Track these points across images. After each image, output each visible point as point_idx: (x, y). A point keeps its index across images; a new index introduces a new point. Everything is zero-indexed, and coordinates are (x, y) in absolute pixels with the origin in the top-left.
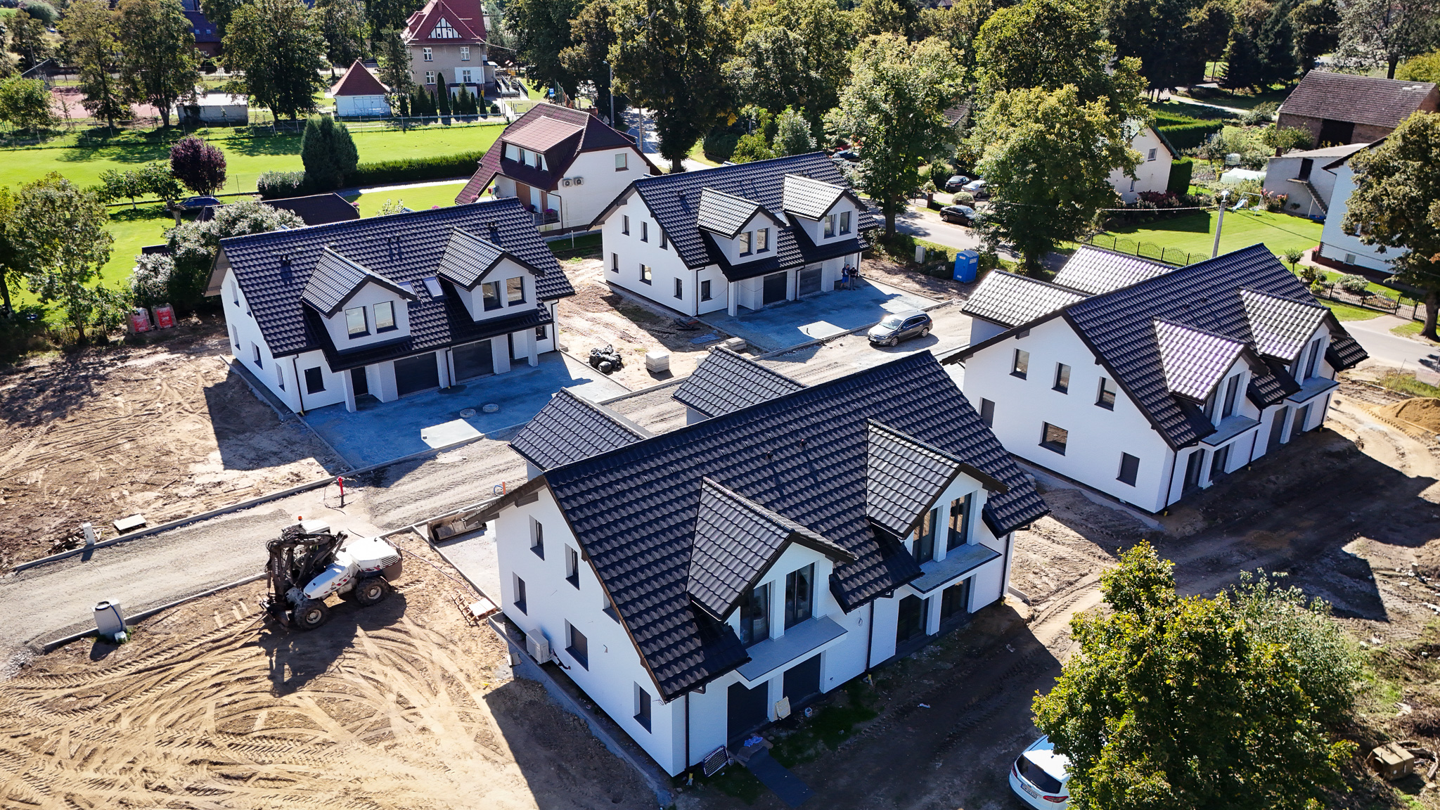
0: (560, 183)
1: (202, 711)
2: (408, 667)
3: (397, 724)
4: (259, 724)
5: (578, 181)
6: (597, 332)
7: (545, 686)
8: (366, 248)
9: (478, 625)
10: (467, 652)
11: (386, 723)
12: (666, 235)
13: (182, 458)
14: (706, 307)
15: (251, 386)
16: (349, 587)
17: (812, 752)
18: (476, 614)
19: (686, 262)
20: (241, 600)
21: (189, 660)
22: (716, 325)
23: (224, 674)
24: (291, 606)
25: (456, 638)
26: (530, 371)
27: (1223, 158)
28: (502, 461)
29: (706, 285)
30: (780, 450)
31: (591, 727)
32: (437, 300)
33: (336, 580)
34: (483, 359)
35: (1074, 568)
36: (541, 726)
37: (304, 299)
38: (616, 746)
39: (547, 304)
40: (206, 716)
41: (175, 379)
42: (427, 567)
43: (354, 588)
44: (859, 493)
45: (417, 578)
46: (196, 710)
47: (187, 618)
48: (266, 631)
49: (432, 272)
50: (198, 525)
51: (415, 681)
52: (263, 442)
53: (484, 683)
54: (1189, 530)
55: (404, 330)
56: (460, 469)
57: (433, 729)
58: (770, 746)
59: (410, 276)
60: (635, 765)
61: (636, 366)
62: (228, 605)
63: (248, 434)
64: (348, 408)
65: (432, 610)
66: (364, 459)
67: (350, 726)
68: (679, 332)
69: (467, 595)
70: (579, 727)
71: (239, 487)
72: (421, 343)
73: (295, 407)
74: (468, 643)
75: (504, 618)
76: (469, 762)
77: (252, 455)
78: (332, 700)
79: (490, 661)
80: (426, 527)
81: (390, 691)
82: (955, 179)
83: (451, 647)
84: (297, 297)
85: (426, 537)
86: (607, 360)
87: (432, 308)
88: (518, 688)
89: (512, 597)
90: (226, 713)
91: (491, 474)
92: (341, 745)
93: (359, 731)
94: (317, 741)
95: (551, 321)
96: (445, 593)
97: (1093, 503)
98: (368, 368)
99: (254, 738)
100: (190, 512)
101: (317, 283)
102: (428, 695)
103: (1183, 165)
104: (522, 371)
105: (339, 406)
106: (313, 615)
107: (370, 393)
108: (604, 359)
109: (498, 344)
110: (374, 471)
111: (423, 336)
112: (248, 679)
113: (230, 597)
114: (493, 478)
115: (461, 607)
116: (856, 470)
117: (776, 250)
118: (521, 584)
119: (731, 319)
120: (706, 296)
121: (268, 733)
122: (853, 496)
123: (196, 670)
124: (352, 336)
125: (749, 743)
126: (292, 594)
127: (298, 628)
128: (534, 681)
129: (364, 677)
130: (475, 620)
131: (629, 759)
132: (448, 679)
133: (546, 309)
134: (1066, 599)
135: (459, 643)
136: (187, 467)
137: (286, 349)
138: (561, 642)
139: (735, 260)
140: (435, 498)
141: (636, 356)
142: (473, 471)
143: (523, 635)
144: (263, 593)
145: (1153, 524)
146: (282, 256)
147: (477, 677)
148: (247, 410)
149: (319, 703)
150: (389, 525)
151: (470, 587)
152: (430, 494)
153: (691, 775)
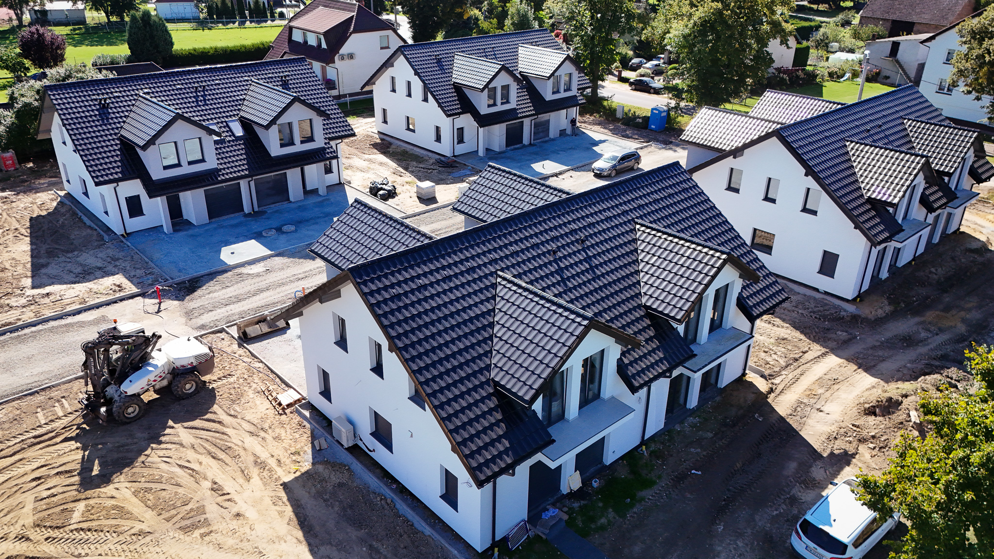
0: (336, 58)
1: (21, 506)
2: (221, 455)
3: (212, 511)
4: (76, 516)
5: (351, 56)
6: (373, 169)
7: (352, 468)
8: (176, 95)
9: (285, 414)
10: (277, 438)
11: (201, 510)
12: (427, 89)
13: (15, 273)
14: (461, 149)
15: (80, 214)
16: (165, 383)
17: (603, 521)
18: (285, 403)
19: (444, 111)
20: (63, 397)
21: (11, 456)
22: (469, 163)
23: (45, 468)
24: (109, 402)
25: (266, 426)
26: (320, 199)
27: (827, 45)
28: (301, 271)
29: (461, 130)
30: (563, 246)
31: (398, 506)
32: (238, 138)
33: (152, 377)
34: (280, 189)
35: (795, 346)
36: (351, 507)
37: (122, 136)
38: (424, 524)
39: (333, 143)
40: (24, 510)
41: (14, 210)
42: (237, 363)
43: (170, 383)
44: (634, 285)
45: (228, 372)
46: (15, 504)
47: (11, 416)
48: (84, 426)
49: (234, 115)
50: (27, 331)
51: (228, 468)
52: (89, 259)
53: (294, 467)
54: (880, 313)
55: (212, 163)
56: (264, 278)
57: (247, 515)
58: (565, 517)
59: (215, 118)
60: (443, 541)
61: (408, 194)
62: (50, 403)
63: (76, 253)
64: (165, 230)
65: (243, 401)
66: (180, 271)
67: (166, 515)
68: (440, 169)
69: (275, 387)
70: (386, 507)
71: (66, 297)
72: (227, 174)
73: (118, 229)
74: (277, 430)
75: (310, 406)
76: (283, 546)
77: (79, 270)
78: (148, 490)
79: (299, 446)
80: (235, 327)
81: (205, 478)
82: (635, 61)
83: (262, 434)
84: (116, 134)
85: (236, 336)
86: (384, 190)
87: (236, 145)
88: (327, 471)
89: (317, 387)
90: (44, 507)
91: (291, 281)
92: (157, 535)
93: (175, 520)
94: (133, 531)
95: (336, 157)
96: (254, 386)
97: (799, 293)
98: (181, 195)
99: (72, 531)
100: (19, 319)
101: (133, 122)
102: (241, 480)
103: (804, 48)
104: (312, 200)
105: (158, 229)
106: (130, 410)
107: (185, 217)
108: (382, 189)
109: (293, 175)
110: (189, 281)
111: (228, 168)
112: (66, 472)
113: (52, 395)
114: (293, 285)
115: (270, 397)
116: (629, 264)
117: (516, 103)
118: (325, 376)
119: (481, 159)
120: (461, 140)
121: (85, 525)
122: (630, 287)
123: (17, 465)
124: (165, 168)
125: (546, 516)
126: (110, 390)
127: (115, 421)
128: (341, 464)
129: (180, 466)
130: (282, 409)
131: (436, 536)
132: (261, 464)
133: (332, 147)
134: (795, 373)
135: (270, 431)
136: (20, 281)
137: (106, 178)
138: (366, 427)
139: (484, 110)
140: (243, 303)
141: (407, 187)
142: (275, 279)
143: (329, 423)
144: (82, 391)
145: (851, 308)
146: (101, 100)
147: (288, 461)
148: (76, 233)
149: (135, 494)
150: (203, 327)
151: (278, 380)
152: (238, 299)
153: (496, 549)
